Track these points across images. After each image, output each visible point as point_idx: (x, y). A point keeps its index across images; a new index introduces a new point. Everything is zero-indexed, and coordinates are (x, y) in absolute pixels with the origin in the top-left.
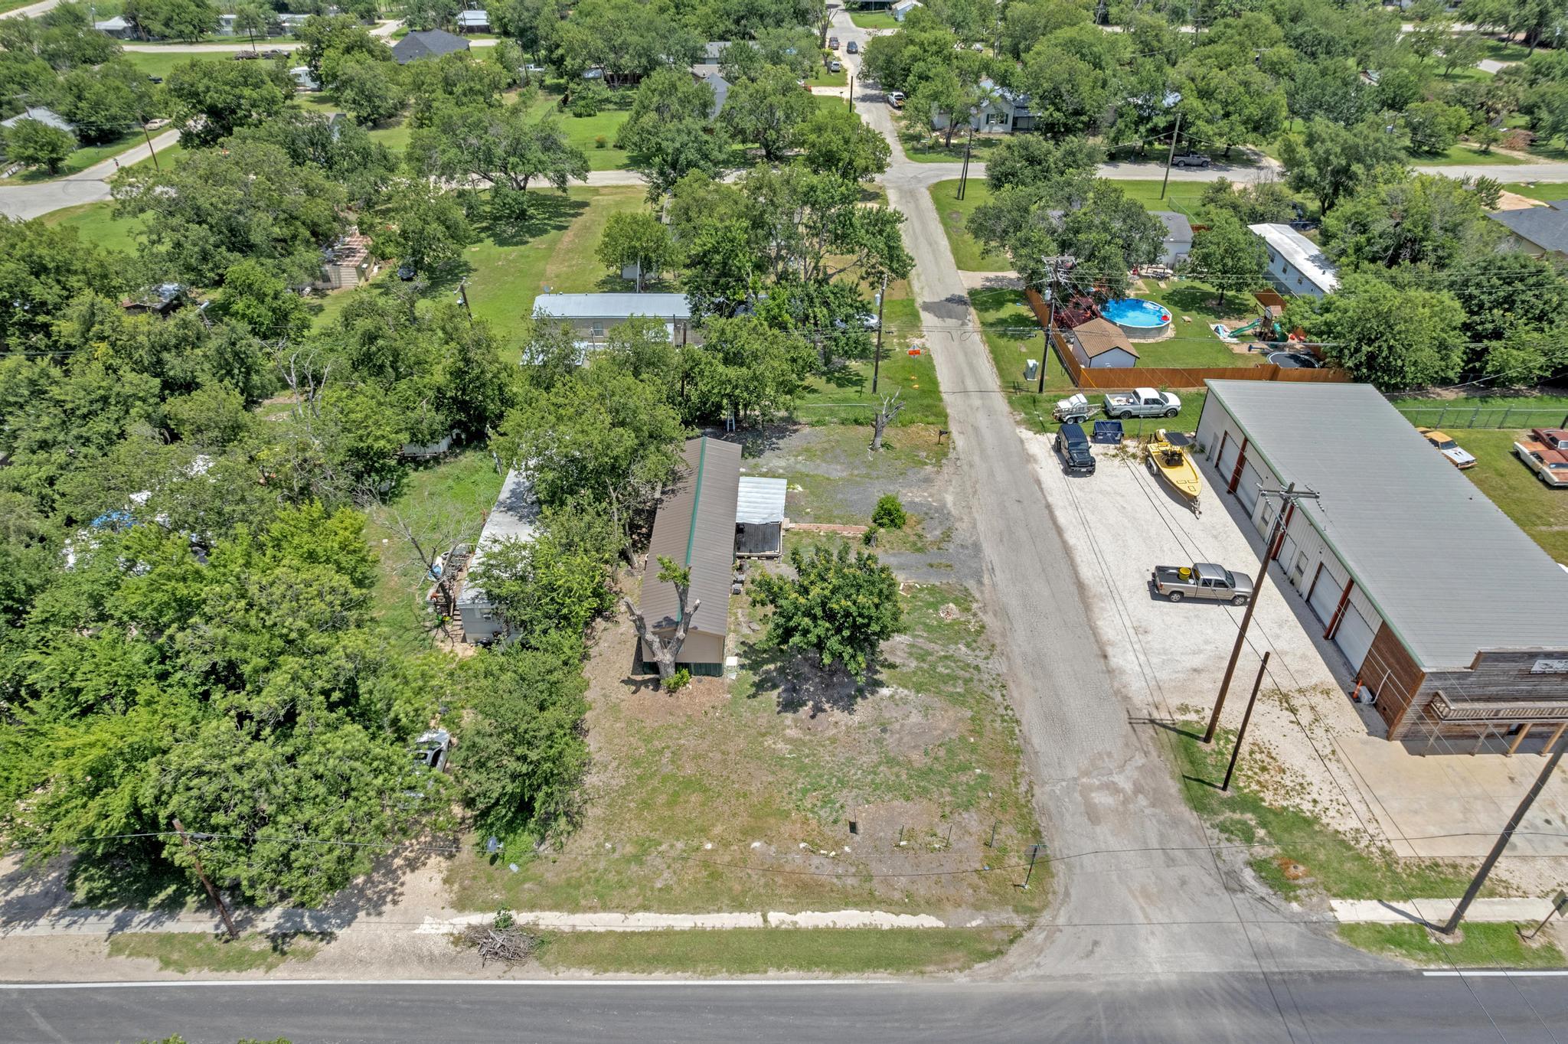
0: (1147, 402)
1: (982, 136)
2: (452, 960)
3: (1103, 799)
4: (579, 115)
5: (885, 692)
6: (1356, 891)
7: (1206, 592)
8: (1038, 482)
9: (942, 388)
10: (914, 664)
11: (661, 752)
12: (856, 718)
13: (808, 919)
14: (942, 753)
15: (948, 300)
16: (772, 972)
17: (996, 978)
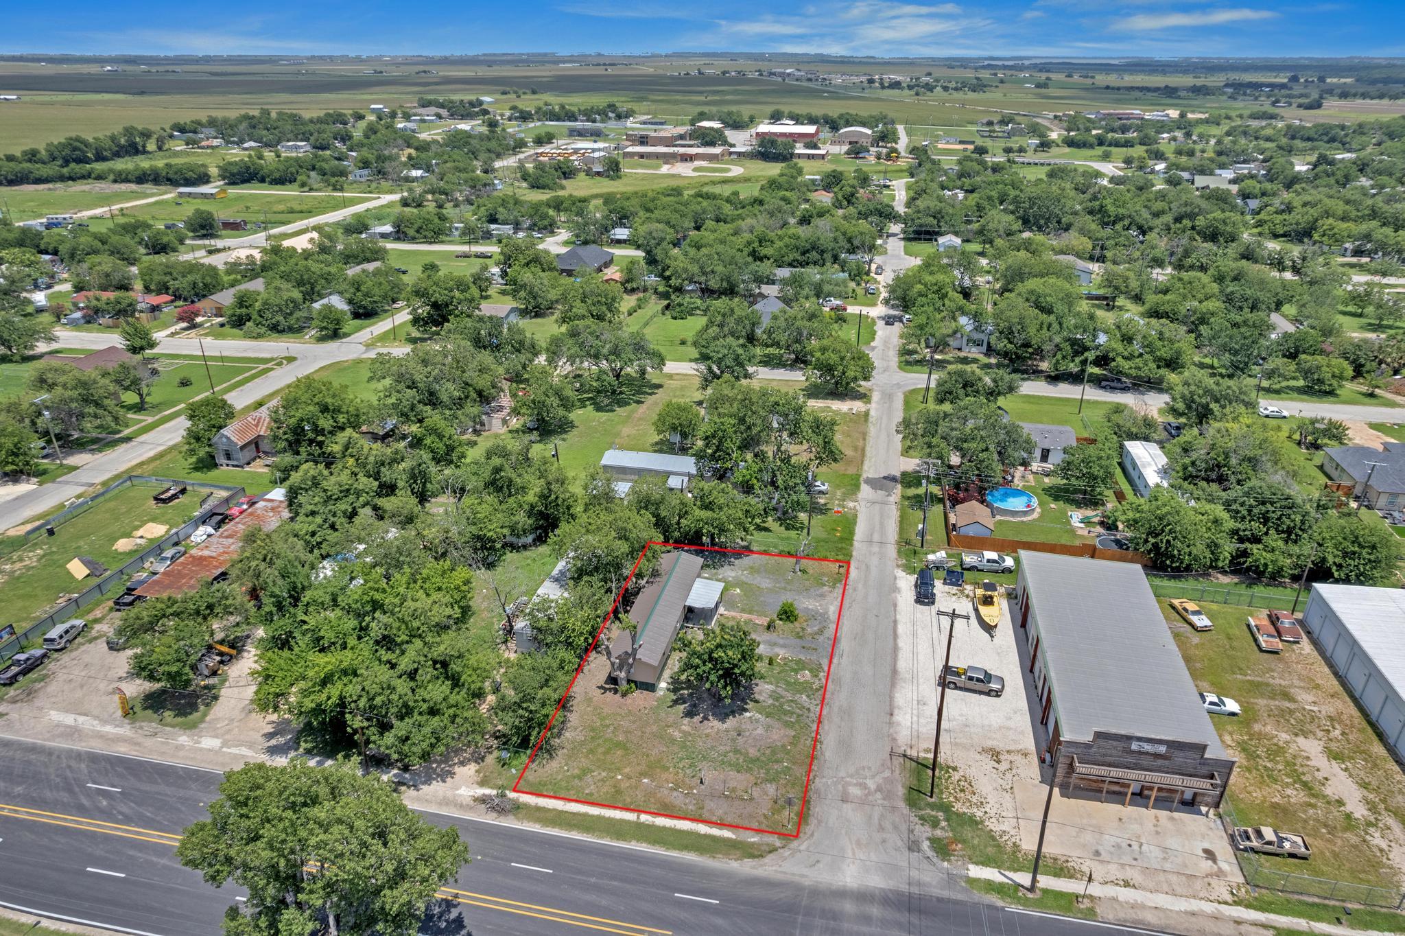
0: (988, 561)
1: (962, 354)
2: (471, 808)
3: (855, 791)
4: (675, 318)
5: (747, 714)
6: (986, 862)
7: (970, 684)
8: (895, 605)
9: (856, 538)
10: (770, 701)
11: (608, 726)
12: (725, 726)
13: (661, 821)
14: (768, 752)
15: (885, 478)
16: (633, 843)
17: (753, 867)
